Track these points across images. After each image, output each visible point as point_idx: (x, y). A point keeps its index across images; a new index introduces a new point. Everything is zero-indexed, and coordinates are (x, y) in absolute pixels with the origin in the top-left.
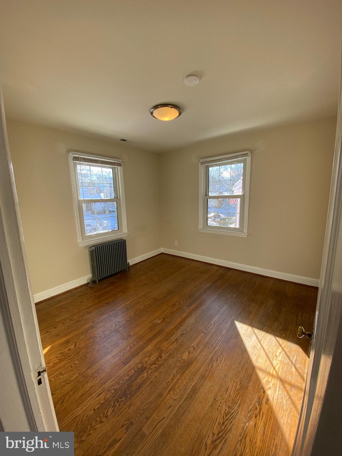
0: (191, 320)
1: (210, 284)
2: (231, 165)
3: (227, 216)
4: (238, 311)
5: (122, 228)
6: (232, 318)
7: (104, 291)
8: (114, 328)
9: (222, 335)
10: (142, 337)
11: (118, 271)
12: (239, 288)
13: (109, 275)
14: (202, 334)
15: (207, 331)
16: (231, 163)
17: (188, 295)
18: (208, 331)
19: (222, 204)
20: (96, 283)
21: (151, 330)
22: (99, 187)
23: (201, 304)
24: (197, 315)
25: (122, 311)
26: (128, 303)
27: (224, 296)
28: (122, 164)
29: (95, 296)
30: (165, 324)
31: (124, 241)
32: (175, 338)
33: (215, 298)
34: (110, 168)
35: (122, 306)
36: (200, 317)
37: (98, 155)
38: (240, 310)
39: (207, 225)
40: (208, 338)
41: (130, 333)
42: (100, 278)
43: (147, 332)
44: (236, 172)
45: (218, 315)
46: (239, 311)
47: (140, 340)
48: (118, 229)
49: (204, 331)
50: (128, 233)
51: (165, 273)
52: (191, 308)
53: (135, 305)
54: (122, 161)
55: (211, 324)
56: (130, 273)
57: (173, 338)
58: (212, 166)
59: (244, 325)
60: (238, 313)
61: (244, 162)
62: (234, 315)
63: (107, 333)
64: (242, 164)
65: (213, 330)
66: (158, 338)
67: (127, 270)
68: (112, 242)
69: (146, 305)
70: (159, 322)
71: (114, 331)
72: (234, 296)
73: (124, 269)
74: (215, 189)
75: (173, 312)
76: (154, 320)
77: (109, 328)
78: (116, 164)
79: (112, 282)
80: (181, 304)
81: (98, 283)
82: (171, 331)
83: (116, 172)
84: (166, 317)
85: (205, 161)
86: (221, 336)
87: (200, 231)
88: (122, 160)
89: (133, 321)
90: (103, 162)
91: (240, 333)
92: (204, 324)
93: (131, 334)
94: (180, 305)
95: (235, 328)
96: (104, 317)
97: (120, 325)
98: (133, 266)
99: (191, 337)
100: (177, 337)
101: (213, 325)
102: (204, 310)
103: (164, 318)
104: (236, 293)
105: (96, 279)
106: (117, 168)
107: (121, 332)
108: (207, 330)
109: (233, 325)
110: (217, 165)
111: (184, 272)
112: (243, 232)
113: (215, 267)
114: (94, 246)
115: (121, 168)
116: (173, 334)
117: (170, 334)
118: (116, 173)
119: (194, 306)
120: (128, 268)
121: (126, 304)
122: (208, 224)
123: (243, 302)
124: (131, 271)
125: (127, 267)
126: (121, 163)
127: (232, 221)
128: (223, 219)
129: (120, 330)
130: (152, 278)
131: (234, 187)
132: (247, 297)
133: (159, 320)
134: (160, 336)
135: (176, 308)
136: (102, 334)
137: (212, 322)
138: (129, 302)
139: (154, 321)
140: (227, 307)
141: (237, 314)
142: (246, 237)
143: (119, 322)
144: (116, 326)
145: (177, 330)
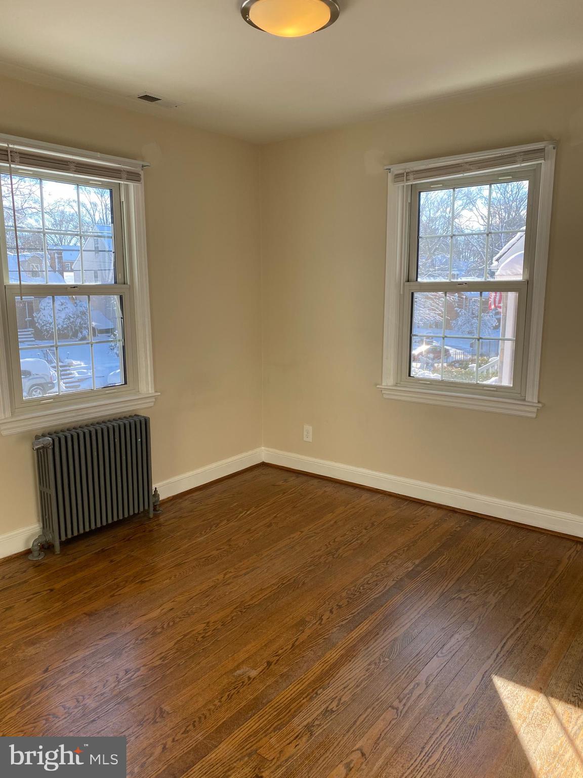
0: (355, 671)
1: (417, 562)
2: (490, 185)
3: (469, 352)
4: (503, 647)
5: (136, 381)
6: (485, 667)
7: (80, 575)
8: (113, 690)
9: (453, 719)
10: (200, 718)
11: (121, 518)
12: (507, 577)
13: (93, 527)
14: (389, 715)
15: (405, 705)
16: (490, 180)
17: (344, 594)
18: (408, 705)
19: (457, 315)
20: (53, 552)
21: (230, 697)
22: (60, 252)
23: (387, 622)
24: (375, 657)
25: (137, 639)
26: (156, 613)
27: (460, 598)
28: (142, 173)
29: (52, 590)
30: (273, 680)
31: (143, 420)
32: (305, 723)
33: (429, 605)
34: (103, 186)
35: (137, 622)
36: (384, 661)
37: (69, 146)
38: (511, 642)
39: (409, 375)
40: (407, 725)
41: (162, 706)
42: (66, 535)
43: (216, 702)
44: (504, 215)
45: (438, 657)
46: (506, 648)
47: (194, 726)
48: (126, 383)
49: (396, 704)
50: (156, 398)
51: (270, 525)
52: (355, 634)
53: (178, 620)
54: (143, 166)
55: (418, 684)
56: (160, 525)
57: (298, 723)
58: (429, 188)
59: (523, 688)
60: (502, 653)
61: (533, 176)
62: (489, 658)
63: (91, 703)
64: (526, 184)
65: (423, 702)
66: (250, 722)
67: (151, 516)
68: (104, 422)
69: (211, 624)
70: (254, 673)
71: (112, 698)
72: (493, 600)
73: (141, 509)
74: (433, 265)
75: (297, 643)
76: (238, 667)
77: (98, 690)
78: (124, 175)
79: (103, 551)
80: (323, 622)
81: (61, 550)
82: (293, 700)
83: (123, 199)
84: (278, 658)
85: (408, 170)
86: (448, 720)
87: (385, 396)
88: (142, 163)
89: (172, 670)
90: (82, 168)
91: (508, 713)
92: (395, 682)
93: (167, 708)
94: (320, 624)
95: (494, 698)
96: (80, 654)
97: (129, 679)
98: (170, 504)
99: (355, 722)
100: (310, 720)
101: (425, 686)
102: (395, 640)
103: (269, 664)
104: (496, 592)
105: (53, 538)
106: (127, 186)
107: (134, 701)
108: (404, 701)
109: (486, 687)
110: (445, 186)
111: (332, 526)
112: (524, 400)
113: (434, 511)
114: (50, 434)
115: (140, 186)
116: (299, 709)
117: (289, 710)
118: (121, 203)
119: (365, 627)
120: (155, 510)
121: (147, 617)
122: (413, 374)
123: (519, 620)
124: (162, 519)
125: (151, 505)
126: (138, 170)
127: (488, 370)
128: (457, 361)
129: (130, 695)
130: (229, 540)
131: (497, 260)
132: (533, 605)
133: (254, 668)
134: (256, 717)
135: (308, 632)
136: (76, 707)
137: (422, 678)
138: (159, 610)
139: (239, 669)
140: (469, 632)
141: (501, 655)
142: (534, 415)
143: (127, 672)
144: (119, 682)
145: (311, 699)
